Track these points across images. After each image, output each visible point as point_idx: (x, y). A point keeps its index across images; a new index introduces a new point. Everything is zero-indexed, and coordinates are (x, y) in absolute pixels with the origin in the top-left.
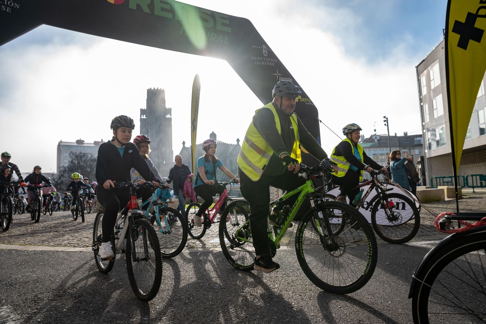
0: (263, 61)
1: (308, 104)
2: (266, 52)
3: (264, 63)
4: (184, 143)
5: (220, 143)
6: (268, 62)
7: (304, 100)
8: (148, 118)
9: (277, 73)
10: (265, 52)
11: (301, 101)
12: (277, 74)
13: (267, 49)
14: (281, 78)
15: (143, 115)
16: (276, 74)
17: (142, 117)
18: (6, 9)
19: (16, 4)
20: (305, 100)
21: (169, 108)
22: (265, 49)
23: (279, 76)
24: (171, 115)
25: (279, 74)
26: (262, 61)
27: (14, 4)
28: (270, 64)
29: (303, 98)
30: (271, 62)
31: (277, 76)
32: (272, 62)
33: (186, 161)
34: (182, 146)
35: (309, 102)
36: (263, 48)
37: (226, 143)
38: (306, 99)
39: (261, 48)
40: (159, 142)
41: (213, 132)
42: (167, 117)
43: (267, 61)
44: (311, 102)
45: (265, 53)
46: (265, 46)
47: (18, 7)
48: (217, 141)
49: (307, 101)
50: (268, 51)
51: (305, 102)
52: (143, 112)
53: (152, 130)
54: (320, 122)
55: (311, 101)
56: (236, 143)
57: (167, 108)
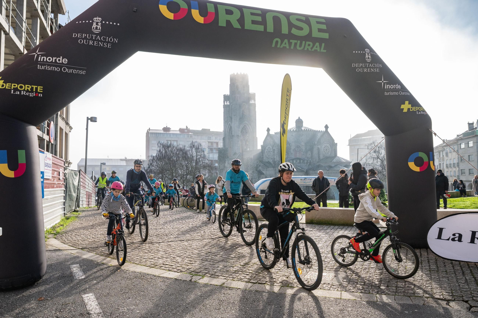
0: (366, 67)
1: (420, 113)
2: (370, 57)
3: (367, 70)
4: (268, 130)
5: (306, 129)
6: (372, 68)
7: (414, 109)
8: (231, 104)
9: (383, 80)
10: (368, 57)
11: (411, 110)
12: (383, 82)
13: (370, 53)
14: (387, 86)
15: (227, 102)
16: (381, 82)
17: (226, 104)
18: (107, 45)
19: (115, 39)
20: (416, 109)
21: (253, 93)
22: (368, 53)
23: (384, 83)
24: (255, 101)
25: (384, 82)
26: (364, 68)
27: (114, 40)
28: (374, 70)
29: (414, 107)
30: (375, 68)
31: (383, 83)
32: (377, 68)
33: (271, 149)
34: (267, 133)
35: (420, 111)
36: (365, 52)
37: (313, 130)
38: (416, 107)
39: (364, 52)
40: (242, 128)
41: (299, 117)
42: (251, 102)
43: (370, 68)
44: (424, 111)
45: (368, 59)
46: (368, 50)
47: (117, 42)
48: (304, 128)
49: (418, 111)
50: (371, 55)
51: (416, 111)
52: (226, 98)
53: (235, 116)
54: (433, 135)
55: (423, 109)
56: (324, 129)
57: (251, 93)
